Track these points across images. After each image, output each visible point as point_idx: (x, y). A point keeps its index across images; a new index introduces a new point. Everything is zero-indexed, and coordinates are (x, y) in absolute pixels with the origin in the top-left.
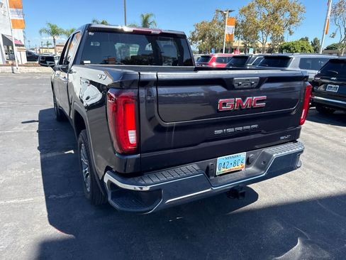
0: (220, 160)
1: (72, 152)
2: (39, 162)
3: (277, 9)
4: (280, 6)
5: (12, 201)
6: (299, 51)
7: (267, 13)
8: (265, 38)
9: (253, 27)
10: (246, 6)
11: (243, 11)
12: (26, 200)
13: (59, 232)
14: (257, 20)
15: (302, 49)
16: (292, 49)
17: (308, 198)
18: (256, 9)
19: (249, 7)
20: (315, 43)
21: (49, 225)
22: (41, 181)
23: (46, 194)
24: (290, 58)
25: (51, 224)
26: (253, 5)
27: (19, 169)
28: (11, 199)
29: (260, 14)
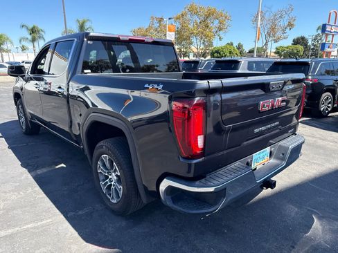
0: (255, 155)
1: (63, 165)
2: (33, 180)
3: (208, 16)
4: (209, 15)
5: (29, 226)
6: (228, 54)
7: (199, 21)
8: (199, 44)
9: (187, 33)
10: (180, 14)
11: (178, 18)
12: (44, 222)
13: (101, 248)
14: (191, 27)
15: (230, 52)
16: (222, 53)
17: (300, 182)
18: (188, 17)
19: (182, 15)
20: (240, 47)
21: (86, 243)
22: (47, 200)
23: (62, 213)
24: (239, 62)
25: (87, 242)
26: (186, 13)
27: (13, 191)
28: (26, 224)
29: (193, 22)
